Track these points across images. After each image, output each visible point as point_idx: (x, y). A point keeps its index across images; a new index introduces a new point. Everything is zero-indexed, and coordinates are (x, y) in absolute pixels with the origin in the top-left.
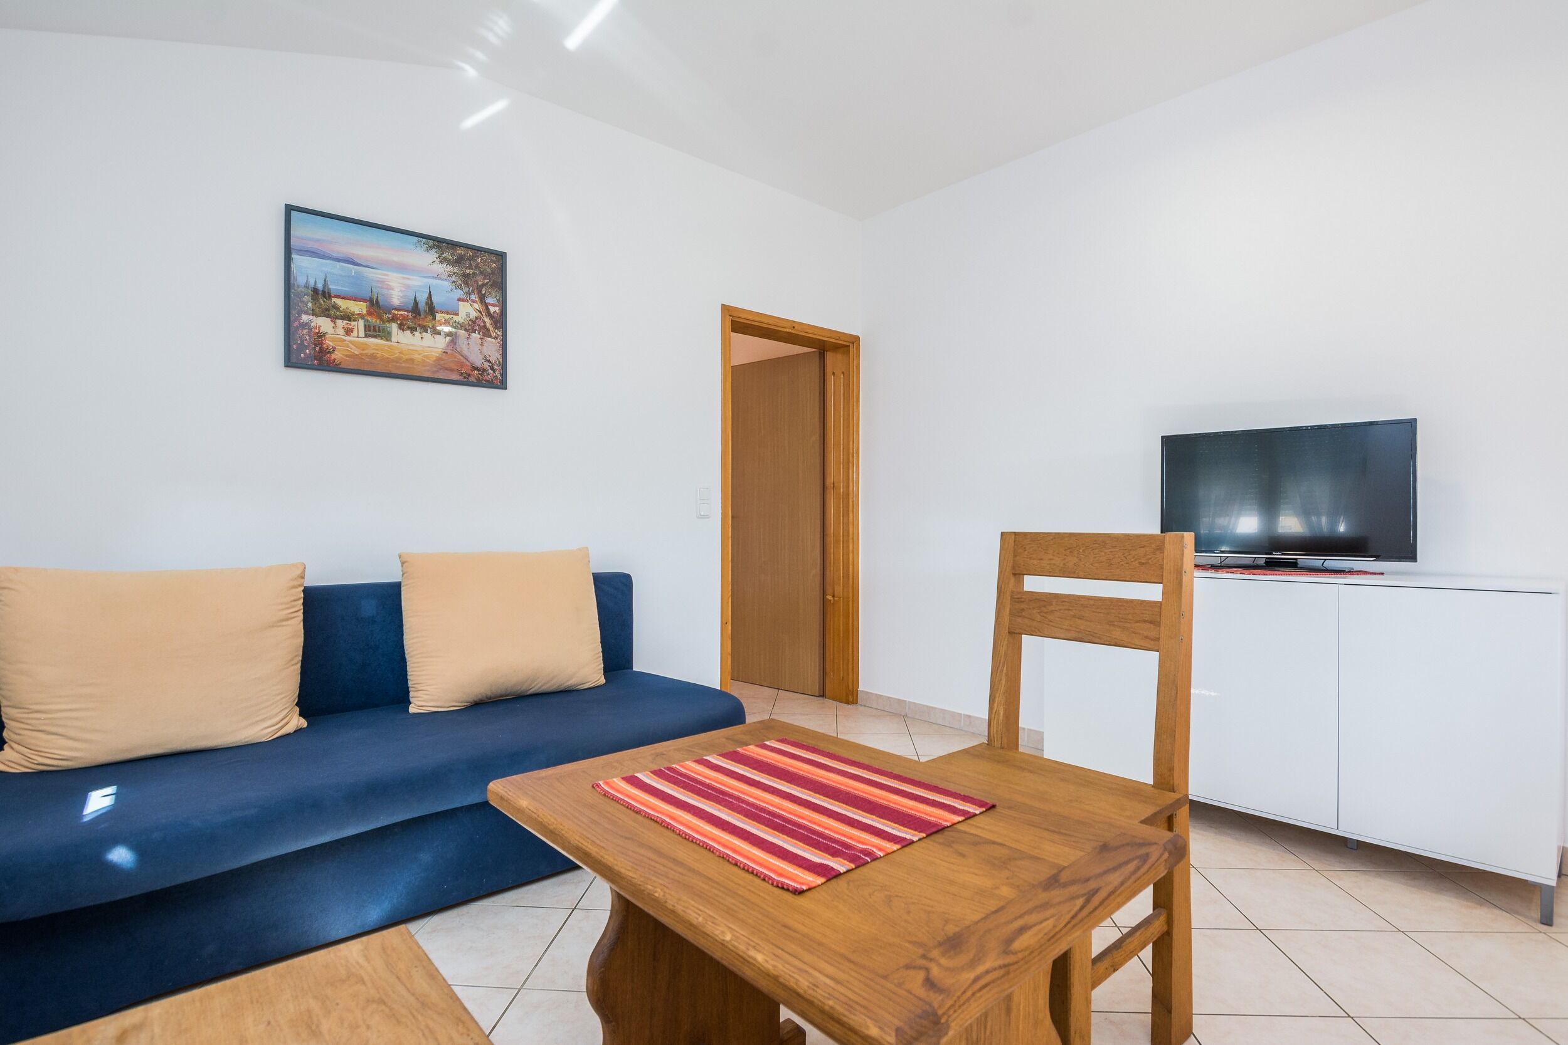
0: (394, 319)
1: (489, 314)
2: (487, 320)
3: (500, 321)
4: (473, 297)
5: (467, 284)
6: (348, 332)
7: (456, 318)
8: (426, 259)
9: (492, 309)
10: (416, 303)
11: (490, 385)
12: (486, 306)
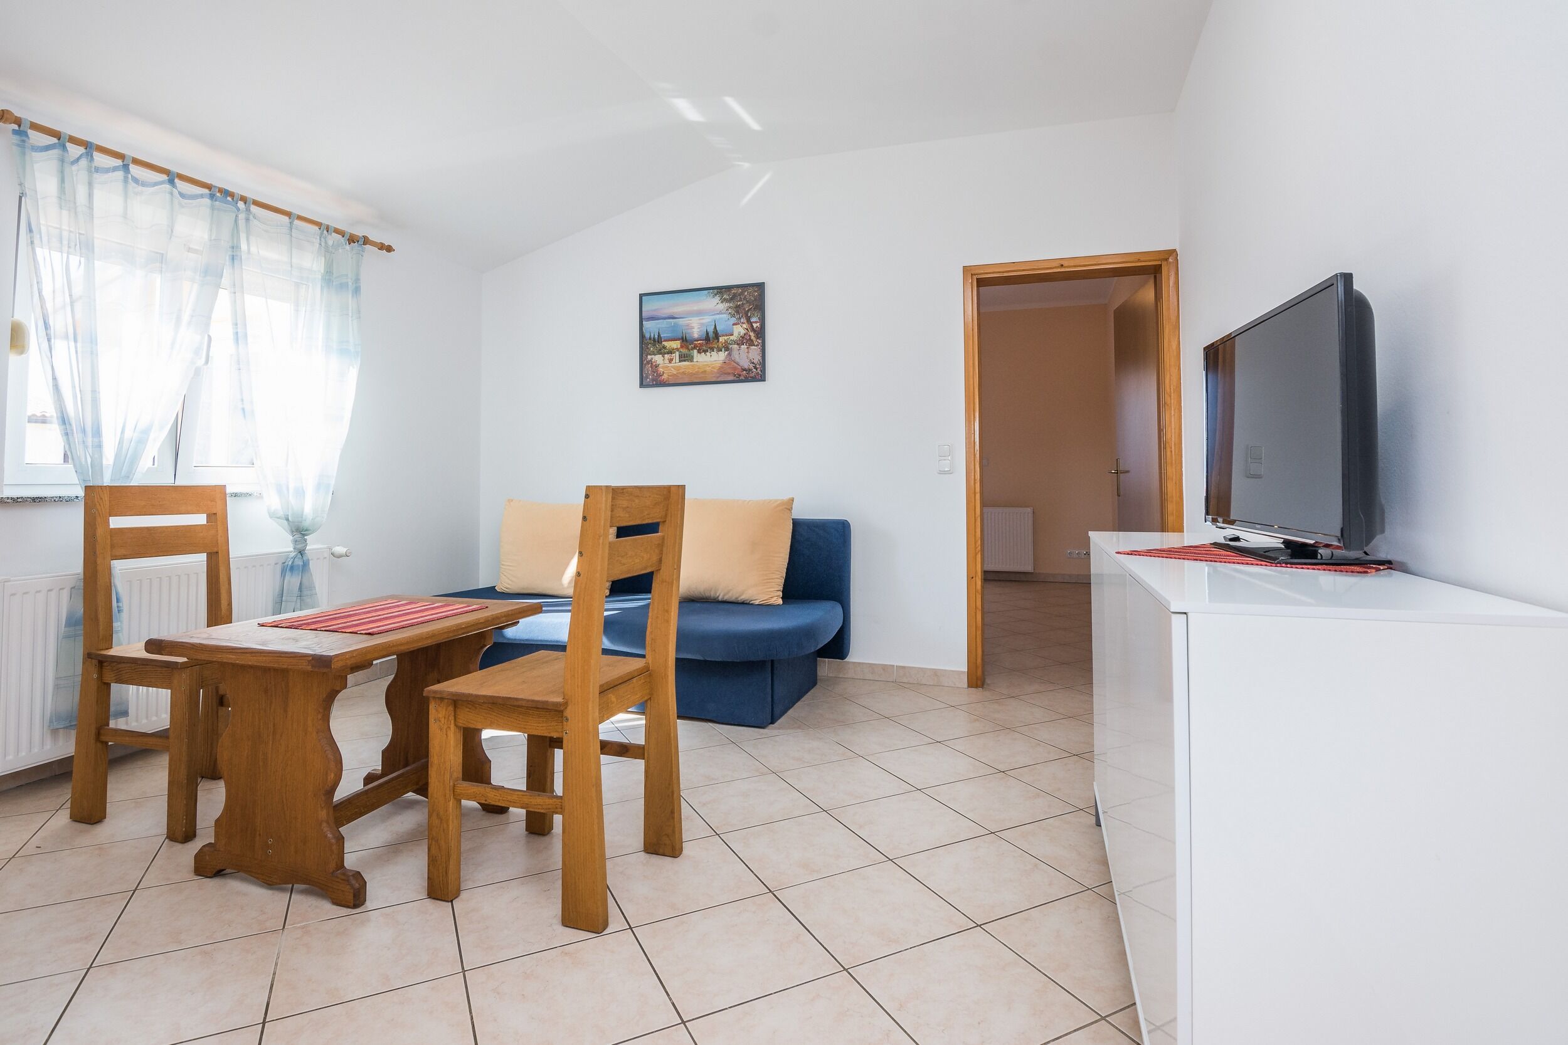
0: (695, 348)
1: (753, 330)
2: (752, 334)
3: (761, 333)
4: (742, 320)
5: (738, 312)
6: (671, 361)
7: (732, 338)
8: (713, 303)
9: (755, 325)
10: (707, 333)
12: (751, 324)
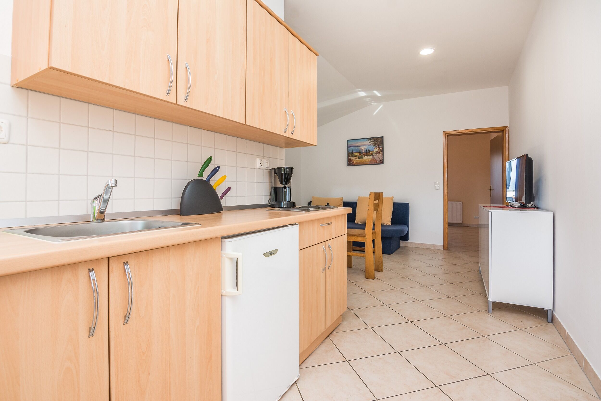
0: (363, 155)
1: (380, 150)
2: (380, 151)
3: (382, 151)
4: (377, 147)
5: (376, 145)
6: (356, 158)
7: (374, 152)
8: (368, 142)
9: (381, 149)
10: (367, 151)
11: (380, 164)
12: (380, 148)
